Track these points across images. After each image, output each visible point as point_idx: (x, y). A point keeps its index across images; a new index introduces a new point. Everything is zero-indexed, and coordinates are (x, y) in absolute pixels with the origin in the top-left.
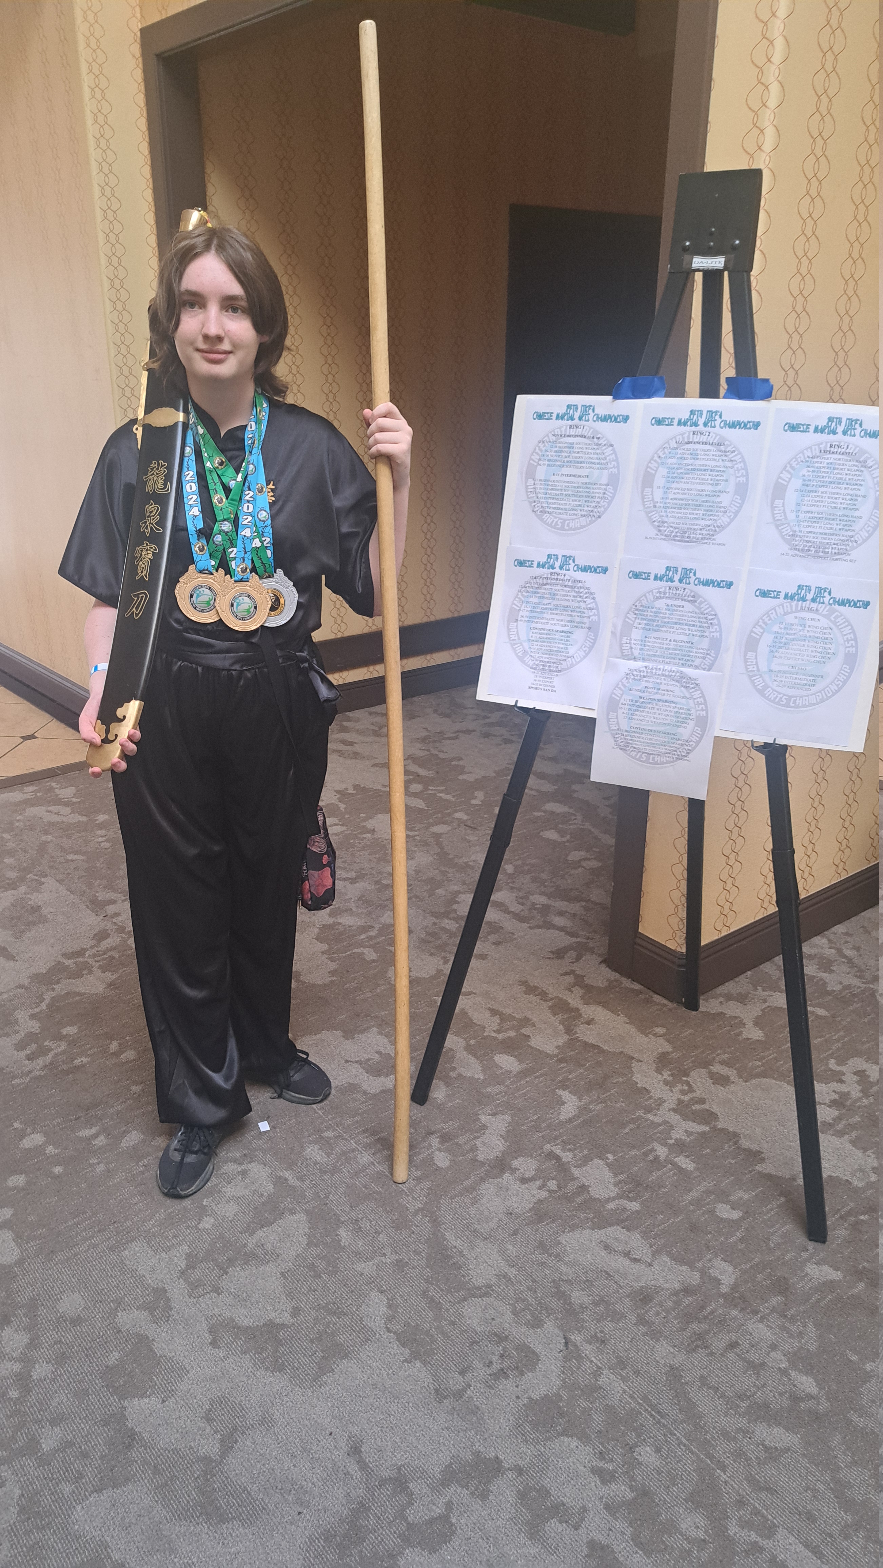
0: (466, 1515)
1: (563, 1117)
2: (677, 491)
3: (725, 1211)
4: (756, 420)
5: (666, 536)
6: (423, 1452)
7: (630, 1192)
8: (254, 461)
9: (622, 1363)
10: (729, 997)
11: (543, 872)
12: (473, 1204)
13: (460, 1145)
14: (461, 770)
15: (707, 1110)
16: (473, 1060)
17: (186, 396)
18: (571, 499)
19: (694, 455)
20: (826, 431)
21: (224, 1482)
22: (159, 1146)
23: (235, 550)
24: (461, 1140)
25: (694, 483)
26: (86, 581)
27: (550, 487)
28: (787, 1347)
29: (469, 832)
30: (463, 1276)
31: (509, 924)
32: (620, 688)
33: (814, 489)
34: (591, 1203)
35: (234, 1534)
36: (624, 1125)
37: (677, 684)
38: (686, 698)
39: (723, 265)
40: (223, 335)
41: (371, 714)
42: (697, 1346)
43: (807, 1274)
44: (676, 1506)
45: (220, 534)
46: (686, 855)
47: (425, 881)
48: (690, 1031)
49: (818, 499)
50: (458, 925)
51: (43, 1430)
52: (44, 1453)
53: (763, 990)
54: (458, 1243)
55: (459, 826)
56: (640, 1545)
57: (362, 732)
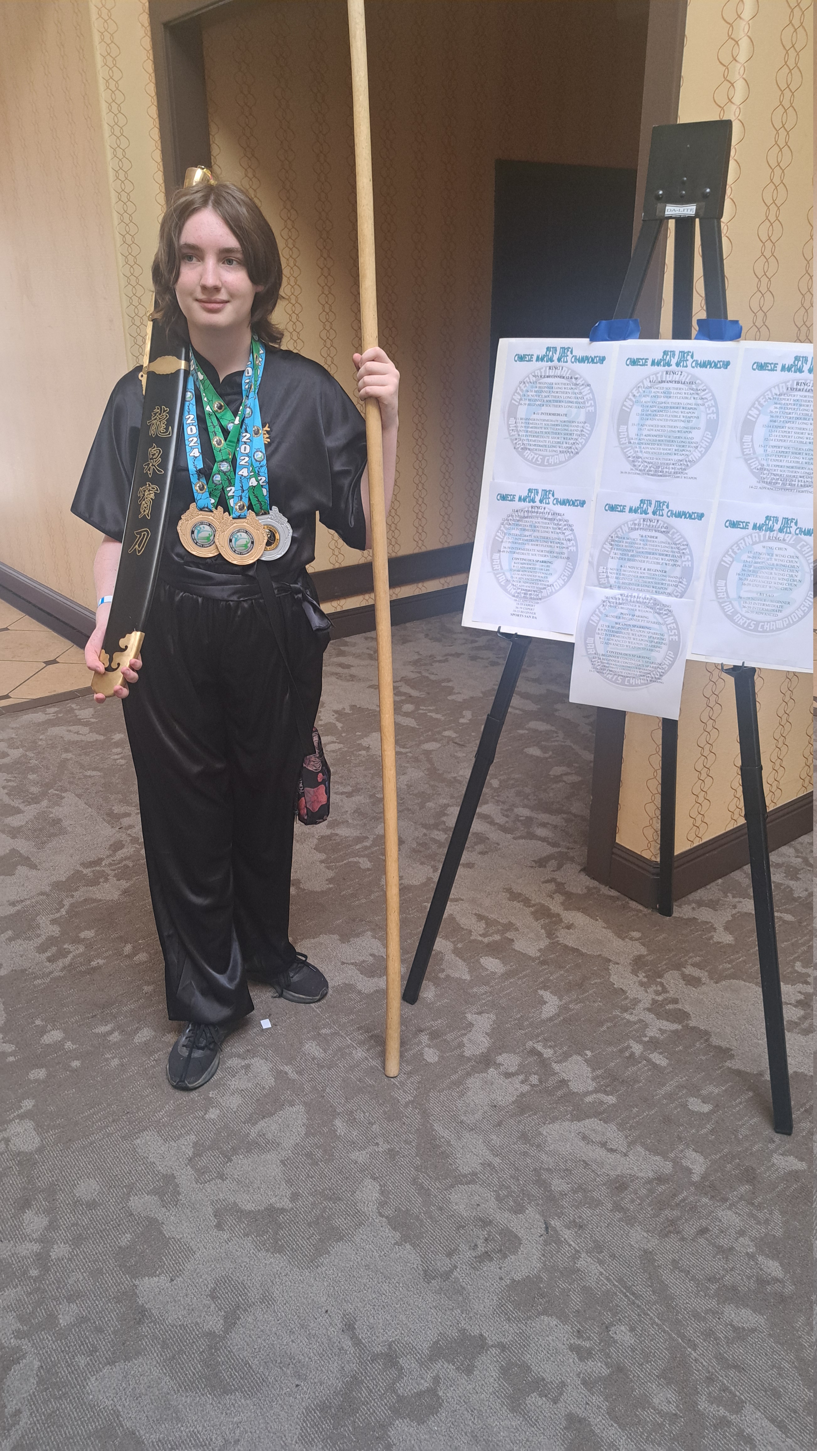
0: (452, 1389)
1: (544, 1016)
2: (652, 428)
3: (696, 1105)
4: (726, 360)
5: (640, 470)
6: (413, 1330)
7: (606, 1087)
8: (251, 404)
9: (598, 1247)
10: (700, 904)
11: (527, 786)
12: (460, 1097)
13: (448, 1042)
14: (450, 691)
15: (680, 1010)
16: (460, 962)
17: (187, 344)
18: (550, 436)
19: (667, 394)
20: (793, 369)
21: (227, 1356)
22: (169, 1042)
23: (233, 488)
24: (449, 1037)
25: (667, 420)
26: (96, 518)
27: (531, 426)
28: (754, 1233)
29: (457, 748)
30: (451, 1164)
31: (494, 835)
32: (597, 615)
33: (781, 424)
34: (570, 1097)
35: (236, 1405)
36: (601, 1024)
37: (651, 610)
38: (659, 624)
39: (694, 213)
40: (220, 285)
41: (366, 638)
42: (670, 1232)
43: (773, 1165)
44: (649, 1382)
45: (219, 474)
46: (660, 771)
47: (416, 795)
48: (664, 935)
49: (785, 434)
50: (446, 836)
51: (61, 1306)
52: (61, 1328)
53: (733, 897)
54: (446, 1134)
55: (448, 743)
56: (616, 1419)
57: (358, 656)
